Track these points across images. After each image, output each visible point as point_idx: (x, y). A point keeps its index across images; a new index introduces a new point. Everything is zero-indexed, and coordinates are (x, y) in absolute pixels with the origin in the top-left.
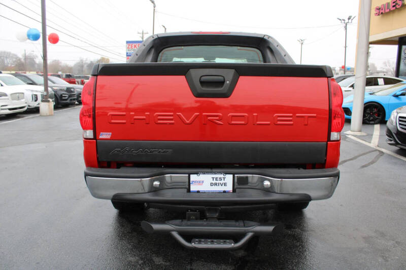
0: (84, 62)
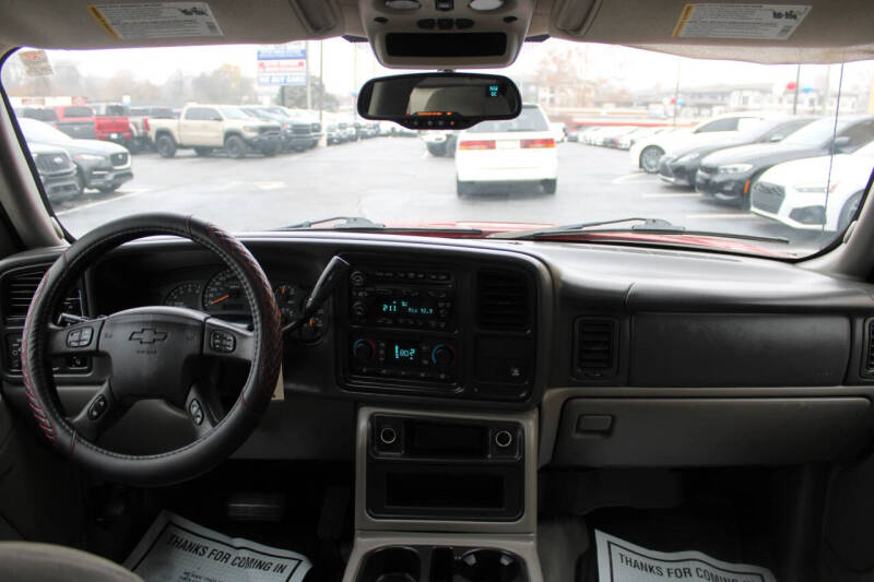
0: (184, 75)
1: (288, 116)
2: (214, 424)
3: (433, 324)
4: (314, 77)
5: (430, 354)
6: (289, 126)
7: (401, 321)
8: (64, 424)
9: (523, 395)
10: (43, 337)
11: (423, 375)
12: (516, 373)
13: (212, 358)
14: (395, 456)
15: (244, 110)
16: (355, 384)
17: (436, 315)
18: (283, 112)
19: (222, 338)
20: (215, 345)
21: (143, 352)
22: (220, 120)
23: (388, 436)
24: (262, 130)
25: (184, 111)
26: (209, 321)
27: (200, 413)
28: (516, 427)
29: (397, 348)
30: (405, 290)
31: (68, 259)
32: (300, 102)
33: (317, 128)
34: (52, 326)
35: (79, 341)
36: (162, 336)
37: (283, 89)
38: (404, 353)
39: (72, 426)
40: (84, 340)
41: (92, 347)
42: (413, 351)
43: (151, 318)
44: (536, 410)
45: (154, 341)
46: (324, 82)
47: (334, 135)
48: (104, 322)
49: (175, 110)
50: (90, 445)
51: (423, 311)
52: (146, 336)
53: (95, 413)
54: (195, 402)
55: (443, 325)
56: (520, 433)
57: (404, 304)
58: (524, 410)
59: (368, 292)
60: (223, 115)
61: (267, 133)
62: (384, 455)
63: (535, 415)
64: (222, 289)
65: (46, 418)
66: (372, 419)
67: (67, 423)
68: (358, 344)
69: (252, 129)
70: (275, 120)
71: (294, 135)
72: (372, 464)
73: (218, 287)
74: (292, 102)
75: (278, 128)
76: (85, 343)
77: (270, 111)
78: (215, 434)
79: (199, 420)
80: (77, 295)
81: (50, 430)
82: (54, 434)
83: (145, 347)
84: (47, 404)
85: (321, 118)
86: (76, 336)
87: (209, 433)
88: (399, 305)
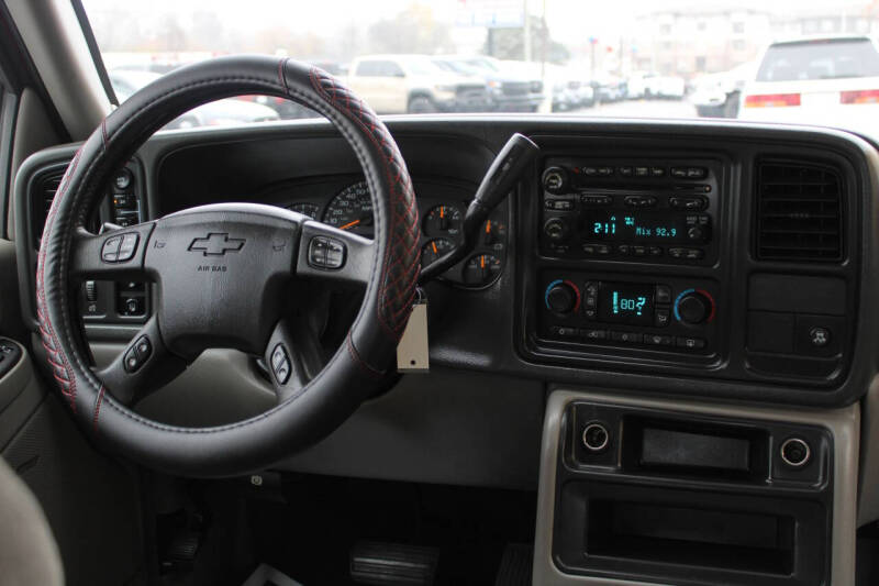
1: (497, 71)
2: (305, 381)
3: (677, 253)
4: (533, 18)
5: (672, 303)
6: (498, 85)
7: (623, 248)
8: (86, 374)
9: (834, 376)
10: (69, 246)
11: (657, 341)
12: (820, 338)
13: (307, 278)
14: (608, 471)
15: (435, 63)
16: (545, 352)
17: (683, 240)
18: (491, 66)
19: (326, 247)
20: (314, 258)
21: (207, 268)
22: (401, 75)
23: (596, 437)
24: (460, 89)
25: (353, 67)
26: (307, 223)
27: (285, 366)
28: (817, 434)
29: (615, 294)
30: (630, 196)
31: (108, 130)
32: (515, 53)
33: (537, 88)
34: (82, 231)
35: (118, 253)
36: (236, 245)
37: (491, 32)
38: (627, 304)
39: (98, 380)
40: (126, 251)
41: (136, 263)
42: (642, 301)
43: (222, 218)
44: (856, 406)
45: (224, 251)
46: (548, 25)
47: (561, 98)
48: (155, 225)
49: (342, 67)
50: (121, 408)
51: (661, 232)
52: (214, 244)
53: (133, 363)
54: (279, 349)
55: (692, 255)
56: (824, 443)
57: (629, 221)
58: (834, 405)
59: (571, 201)
60: (405, 70)
61: (467, 93)
62: (585, 469)
63: (853, 414)
64: (350, 211)
65: (64, 364)
66: (569, 408)
67: (93, 374)
68: (551, 288)
69: (447, 89)
70: (477, 77)
71: (505, 98)
72: (565, 482)
73: (343, 208)
74: (504, 53)
75: (482, 87)
76: (127, 255)
77: (472, 63)
78: (304, 396)
79: (282, 376)
80: (134, 207)
81: (67, 383)
82: (72, 390)
83: (210, 261)
84: (67, 345)
85: (543, 73)
86: (114, 244)
87: (298, 396)
88: (620, 223)
